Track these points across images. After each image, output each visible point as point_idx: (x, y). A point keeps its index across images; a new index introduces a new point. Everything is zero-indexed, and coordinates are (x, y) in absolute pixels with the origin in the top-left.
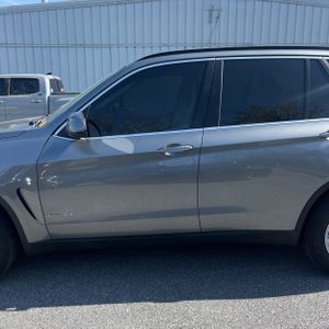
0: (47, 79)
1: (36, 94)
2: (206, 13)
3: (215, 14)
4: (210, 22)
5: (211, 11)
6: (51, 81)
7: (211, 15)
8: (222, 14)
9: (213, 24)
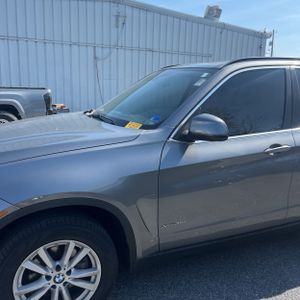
2: (113, 19)
3: (121, 20)
4: (117, 27)
5: (118, 17)
7: (117, 20)
8: (127, 20)
9: (120, 28)
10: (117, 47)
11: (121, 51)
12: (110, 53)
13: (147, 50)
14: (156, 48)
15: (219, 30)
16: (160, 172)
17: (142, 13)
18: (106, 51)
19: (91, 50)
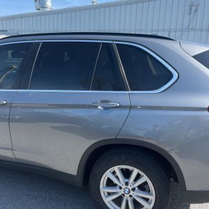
3: (194, 8)
7: (191, 9)
8: (199, 8)
9: (192, 15)
10: (188, 30)
12: (182, 35)
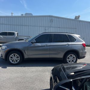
0: (16, 33)
1: (14, 36)
2: (50, 20)
3: (52, 21)
4: (51, 22)
5: (51, 20)
6: (17, 33)
8: (53, 21)
10: (51, 27)
11: (52, 28)
13: (58, 27)
14: (60, 27)
15: (78, 22)
16: (28, 47)
17: (57, 19)
18: (48, 28)
19: (44, 28)
